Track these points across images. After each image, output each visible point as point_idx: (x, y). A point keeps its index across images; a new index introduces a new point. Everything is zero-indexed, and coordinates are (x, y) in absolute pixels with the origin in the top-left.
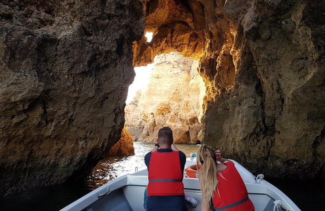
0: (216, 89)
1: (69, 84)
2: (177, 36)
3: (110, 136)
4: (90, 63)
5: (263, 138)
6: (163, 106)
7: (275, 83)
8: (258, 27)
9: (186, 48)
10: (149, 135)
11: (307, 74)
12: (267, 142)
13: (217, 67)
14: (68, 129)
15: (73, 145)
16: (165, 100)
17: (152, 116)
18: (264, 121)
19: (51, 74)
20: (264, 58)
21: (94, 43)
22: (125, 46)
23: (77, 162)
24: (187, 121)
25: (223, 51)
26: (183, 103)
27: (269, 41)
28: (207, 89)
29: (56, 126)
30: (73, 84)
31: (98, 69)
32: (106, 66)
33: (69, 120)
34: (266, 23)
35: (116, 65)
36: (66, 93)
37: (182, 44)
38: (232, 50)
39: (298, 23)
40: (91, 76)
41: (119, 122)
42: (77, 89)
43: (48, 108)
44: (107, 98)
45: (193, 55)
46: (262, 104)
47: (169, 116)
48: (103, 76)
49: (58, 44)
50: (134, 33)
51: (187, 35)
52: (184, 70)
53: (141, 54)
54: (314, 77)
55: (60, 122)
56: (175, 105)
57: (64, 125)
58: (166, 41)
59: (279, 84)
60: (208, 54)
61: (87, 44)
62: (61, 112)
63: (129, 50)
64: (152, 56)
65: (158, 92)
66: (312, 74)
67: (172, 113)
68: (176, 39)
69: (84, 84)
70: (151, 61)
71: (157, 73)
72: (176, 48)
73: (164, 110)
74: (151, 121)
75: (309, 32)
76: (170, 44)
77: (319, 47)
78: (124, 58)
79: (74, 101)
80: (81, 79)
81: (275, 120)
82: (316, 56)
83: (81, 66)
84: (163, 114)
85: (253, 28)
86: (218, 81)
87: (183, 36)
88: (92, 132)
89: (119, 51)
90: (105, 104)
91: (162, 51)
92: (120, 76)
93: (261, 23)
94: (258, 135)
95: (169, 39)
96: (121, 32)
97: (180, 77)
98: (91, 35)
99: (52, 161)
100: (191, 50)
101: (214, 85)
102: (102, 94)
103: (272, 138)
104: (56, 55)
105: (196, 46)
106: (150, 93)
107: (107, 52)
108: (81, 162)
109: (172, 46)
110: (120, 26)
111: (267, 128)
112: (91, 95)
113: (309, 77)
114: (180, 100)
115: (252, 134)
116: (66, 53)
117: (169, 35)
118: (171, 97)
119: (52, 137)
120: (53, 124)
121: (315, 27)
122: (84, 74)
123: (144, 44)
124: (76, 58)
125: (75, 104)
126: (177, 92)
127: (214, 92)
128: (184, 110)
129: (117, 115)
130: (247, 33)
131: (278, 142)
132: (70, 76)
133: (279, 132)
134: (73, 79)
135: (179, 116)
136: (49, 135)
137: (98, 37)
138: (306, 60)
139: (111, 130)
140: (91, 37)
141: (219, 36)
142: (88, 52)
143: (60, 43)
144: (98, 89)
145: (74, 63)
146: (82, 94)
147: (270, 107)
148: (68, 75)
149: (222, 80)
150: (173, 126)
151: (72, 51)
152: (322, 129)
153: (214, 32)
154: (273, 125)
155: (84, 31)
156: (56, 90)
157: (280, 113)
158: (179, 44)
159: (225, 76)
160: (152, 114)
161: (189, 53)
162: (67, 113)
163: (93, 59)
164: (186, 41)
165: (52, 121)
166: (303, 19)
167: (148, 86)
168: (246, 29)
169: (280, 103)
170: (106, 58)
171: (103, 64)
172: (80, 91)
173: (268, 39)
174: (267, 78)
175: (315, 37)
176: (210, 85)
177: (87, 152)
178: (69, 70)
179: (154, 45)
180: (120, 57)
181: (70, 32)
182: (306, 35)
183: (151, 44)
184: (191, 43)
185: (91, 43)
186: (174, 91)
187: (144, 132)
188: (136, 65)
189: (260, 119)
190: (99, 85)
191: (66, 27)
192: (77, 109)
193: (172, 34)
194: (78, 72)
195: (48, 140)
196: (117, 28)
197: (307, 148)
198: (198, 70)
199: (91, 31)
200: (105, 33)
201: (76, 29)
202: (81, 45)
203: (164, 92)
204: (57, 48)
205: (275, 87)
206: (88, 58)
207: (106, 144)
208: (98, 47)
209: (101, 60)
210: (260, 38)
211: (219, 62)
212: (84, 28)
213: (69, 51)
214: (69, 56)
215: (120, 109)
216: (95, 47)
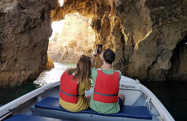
0: (100, 38)
1: (13, 40)
2: (78, 3)
3: (39, 68)
4: (25, 26)
5: (123, 66)
6: (72, 43)
7: (130, 37)
8: (123, 5)
9: (84, 11)
10: (64, 59)
11: (147, 33)
12: (125, 68)
13: (101, 25)
14: (15, 65)
15: (18, 74)
16: (73, 38)
17: (66, 48)
18: (124, 57)
19: (2, 35)
20: (125, 23)
21: (27, 14)
22: (46, 14)
23: (21, 83)
24: (86, 52)
25: (105, 15)
26: (84, 41)
27: (129, 13)
28: (96, 37)
29: (7, 64)
30: (16, 39)
31: (30, 29)
32: (35, 27)
33: (15, 60)
34: (127, 3)
35: (41, 26)
36: (12, 45)
37: (82, 9)
38: (109, 15)
39: (143, 5)
40: (26, 33)
41: (44, 59)
42: (18, 42)
43: (1, 54)
44: (36, 46)
45: (88, 15)
46: (124, 48)
47: (76, 48)
48: (33, 33)
49: (5, 16)
50: (51, 6)
51: (85, 3)
52: (84, 20)
53: (56, 14)
54: (150, 35)
55: (9, 62)
56: (79, 42)
57: (12, 64)
58: (72, 6)
59: (132, 38)
60: (96, 16)
61: (22, 14)
62: (9, 56)
63: (49, 16)
64: (63, 16)
65: (69, 34)
66: (149, 34)
67: (78, 46)
68: (78, 5)
69: (22, 39)
70: (63, 18)
71: (68, 22)
72: (78, 11)
73: (73, 45)
74: (65, 51)
75: (149, 11)
76: (74, 8)
77: (153, 20)
78: (46, 22)
79: (17, 49)
80: (20, 36)
81: (129, 57)
82: (151, 24)
83: (20, 28)
84: (72, 47)
85: (120, 5)
86: (102, 33)
87: (82, 3)
88: (29, 66)
89: (43, 18)
90: (36, 49)
91: (69, 12)
92: (43, 32)
93: (125, 2)
94: (120, 64)
95: (74, 5)
96: (43, 6)
97: (82, 24)
98: (25, 9)
99: (7, 84)
100: (87, 12)
101: (99, 35)
102: (33, 44)
103: (127, 66)
104: (4, 22)
105: (90, 10)
106: (64, 34)
107: (35, 19)
108: (23, 83)
109: (76, 9)
110: (42, 3)
111: (125, 60)
112: (26, 45)
113: (147, 35)
114: (82, 39)
115: (117, 64)
116: (10, 21)
117: (74, 2)
118: (77, 37)
119: (5, 70)
120: (6, 63)
121: (152, 8)
122: (22, 33)
123: (58, 7)
124: (16, 24)
125: (17, 51)
126: (80, 34)
127: (99, 40)
128: (85, 45)
129: (42, 56)
130: (117, 8)
131: (130, 68)
132: (13, 35)
133: (131, 63)
134: (15, 36)
135: (82, 48)
136: (4, 69)
137: (29, 10)
138: (147, 25)
139: (39, 64)
140: (25, 10)
141: (103, 6)
142: (23, 20)
143: (6, 15)
144: (31, 41)
145: (16, 27)
146: (21, 45)
147: (127, 50)
148: (12, 34)
149: (104, 33)
150: (79, 54)
151: (13, 19)
152: (153, 61)
153: (100, 3)
154: (128, 59)
155: (20, 7)
156: (6, 44)
157: (132, 53)
158: (80, 8)
159: (105, 31)
160: (66, 47)
161: (86, 14)
162: (13, 56)
163: (27, 23)
164: (84, 7)
165: (5, 61)
166: (146, 3)
167: (63, 30)
168: (116, 5)
169: (133, 48)
170: (34, 22)
171: (33, 26)
172: (20, 43)
173: (128, 12)
174: (126, 34)
175: (152, 14)
176: (97, 35)
177: (27, 77)
178: (13, 31)
179: (64, 8)
180: (43, 21)
181: (12, 8)
182: (146, 12)
183: (62, 8)
184: (87, 8)
185: (25, 14)
186: (78, 33)
187: (61, 58)
188: (54, 20)
189: (122, 56)
190: (31, 39)
191: (8, 4)
192: (19, 53)
193: (75, 2)
194: (18, 32)
195: (3, 72)
196: (40, 4)
197: (144, 71)
198: (91, 25)
199: (25, 7)
200: (33, 8)
201: (15, 6)
202: (19, 15)
203: (73, 34)
204: (4, 18)
205: (131, 39)
206: (24, 23)
207: (37, 72)
208: (29, 16)
209: (31, 24)
210: (124, 11)
211: (102, 22)
212: (20, 5)
213: (12, 20)
214: (12, 23)
215: (44, 52)
216: (27, 16)
